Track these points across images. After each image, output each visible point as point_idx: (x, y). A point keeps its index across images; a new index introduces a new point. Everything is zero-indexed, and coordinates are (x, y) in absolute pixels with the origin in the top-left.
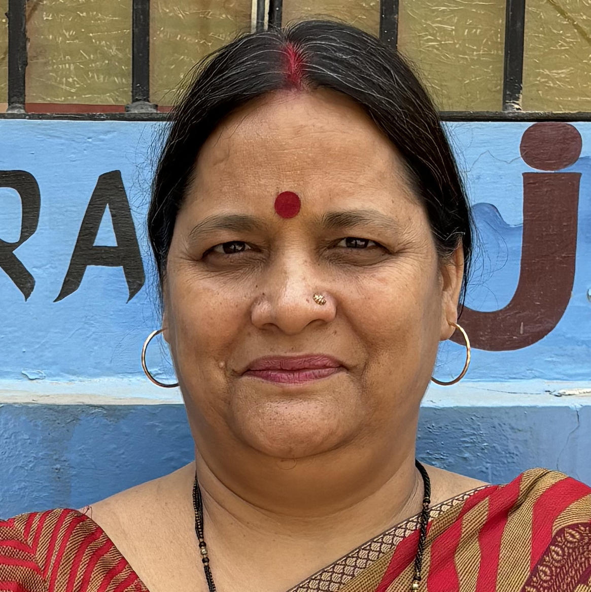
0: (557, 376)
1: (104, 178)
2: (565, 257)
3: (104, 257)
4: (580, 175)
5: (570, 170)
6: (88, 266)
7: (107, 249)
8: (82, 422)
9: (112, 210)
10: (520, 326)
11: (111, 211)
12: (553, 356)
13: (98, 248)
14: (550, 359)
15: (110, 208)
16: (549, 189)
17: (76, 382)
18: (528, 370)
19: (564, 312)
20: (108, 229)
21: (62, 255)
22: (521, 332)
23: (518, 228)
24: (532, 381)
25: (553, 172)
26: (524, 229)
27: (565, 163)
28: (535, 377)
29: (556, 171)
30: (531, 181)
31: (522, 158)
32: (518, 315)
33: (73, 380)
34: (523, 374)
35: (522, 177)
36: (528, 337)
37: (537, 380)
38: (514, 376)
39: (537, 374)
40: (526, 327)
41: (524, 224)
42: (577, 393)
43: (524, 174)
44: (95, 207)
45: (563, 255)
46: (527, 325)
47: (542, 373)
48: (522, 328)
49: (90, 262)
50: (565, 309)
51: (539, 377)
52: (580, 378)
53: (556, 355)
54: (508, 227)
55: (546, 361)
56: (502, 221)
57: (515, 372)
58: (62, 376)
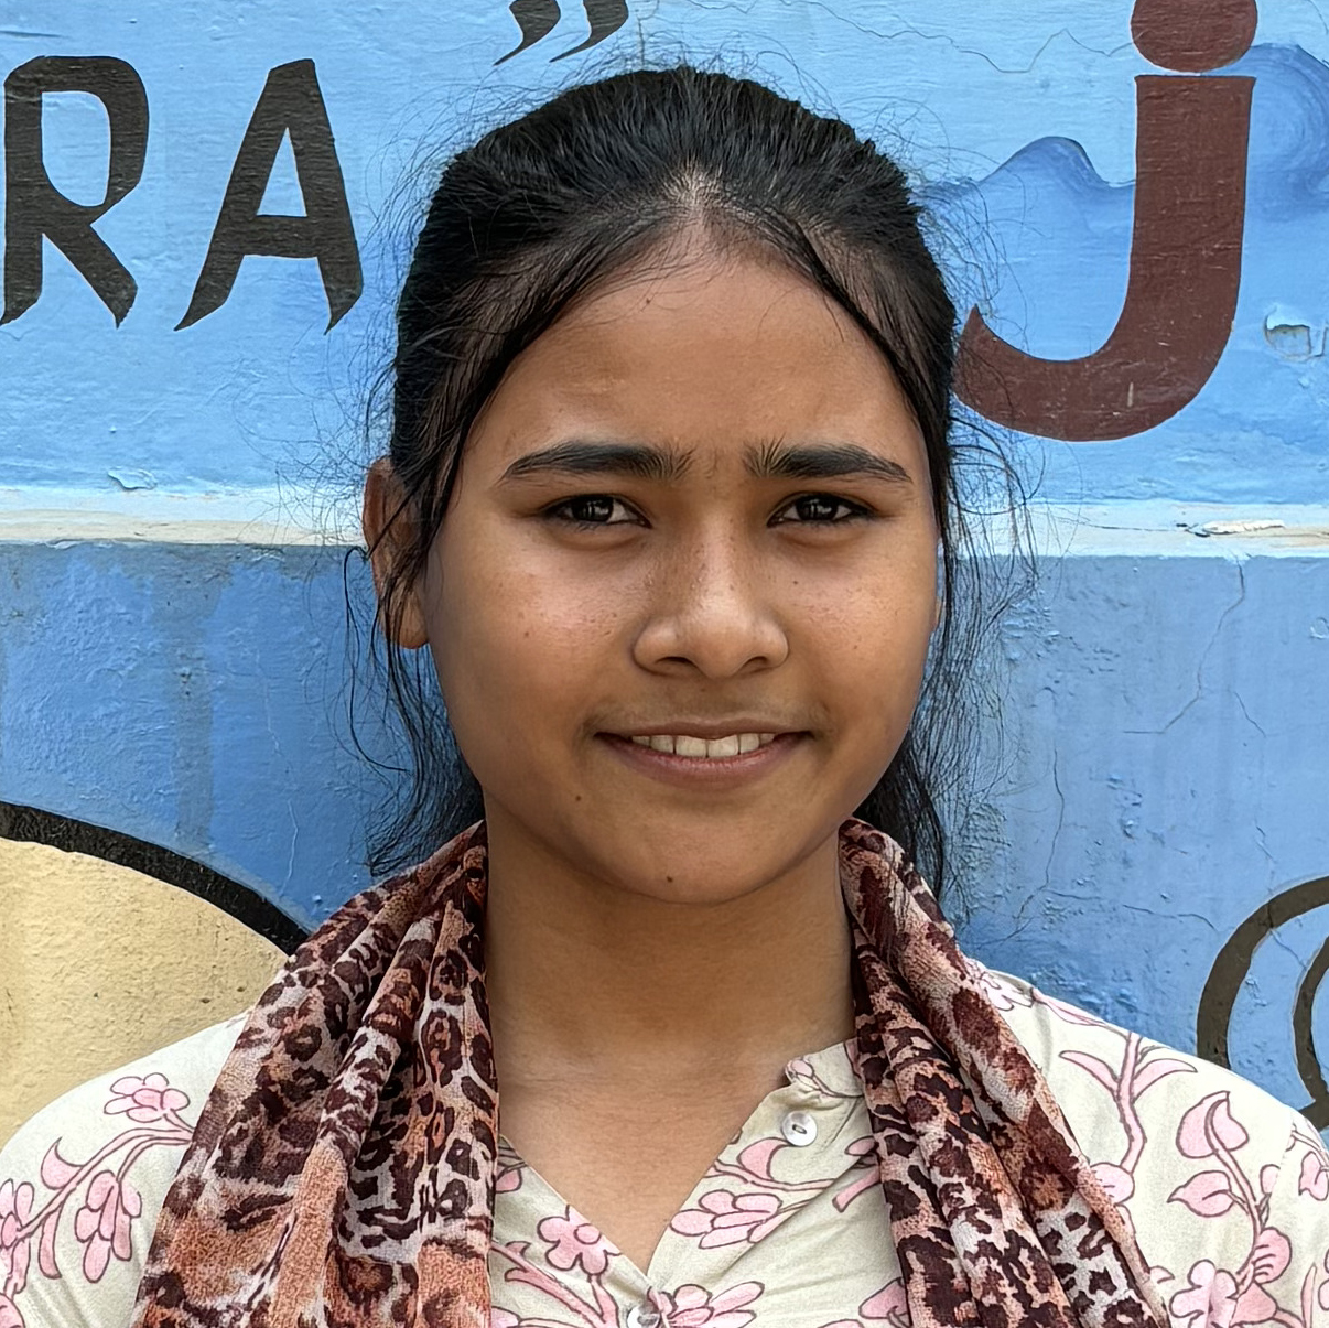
0: (1201, 494)
1: (280, 75)
2: (1219, 250)
3: (280, 238)
4: (1252, 81)
5: (1233, 70)
6: (246, 257)
7: (286, 222)
8: (234, 579)
9: (297, 142)
10: (1127, 390)
11: (294, 144)
12: (1193, 452)
14: (1187, 459)
15: (292, 138)
16: (1189, 110)
17: (220, 495)
18: (1143, 481)
19: (1216, 363)
20: (288, 180)
21: (191, 233)
22: (1130, 403)
23: (1124, 190)
24: (1150, 503)
25: (1198, 74)
26: (1138, 191)
28: (1156, 496)
29: (1205, 74)
30: (1154, 93)
31: (1134, 46)
32: (1122, 367)
33: (214, 492)
34: (1132, 489)
35: (1135, 85)
36: (1143, 412)
37: (1159, 501)
38: (1112, 493)
39: (1160, 489)
40: (1140, 394)
41: (1139, 181)
42: (1240, 529)
43: (1137, 79)
44: (260, 136)
45: (1217, 246)
46: (1141, 389)
47: (1169, 487)
48: (1130, 394)
49: (249, 248)
50: (1219, 356)
51: (1165, 496)
52: (1248, 497)
53: (1201, 450)
55: (1178, 462)
56: (1093, 175)
57: (1117, 483)
58: (191, 483)
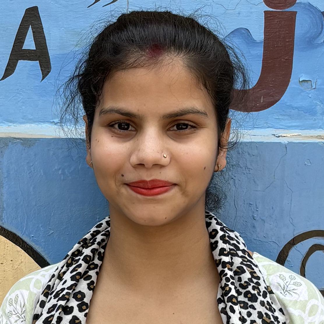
1: (29, 10)
2: (287, 59)
4: (296, 12)
6: (19, 61)
7: (30, 51)
10: (261, 98)
12: (279, 115)
13: (24, 51)
14: (277, 117)
15: (32, 28)
16: (279, 20)
17: (12, 127)
18: (265, 123)
20: (31, 40)
22: (262, 101)
23: (261, 42)
26: (264, 43)
27: (288, 6)
28: (269, 127)
29: (283, 10)
30: (269, 16)
31: (264, 3)
32: (260, 92)
34: (262, 125)
35: (264, 13)
36: (265, 104)
38: (257, 127)
41: (264, 40)
44: (23, 27)
46: (265, 98)
47: (273, 125)
49: (20, 58)
50: (287, 88)
54: (255, 42)
56: (252, 39)
57: (258, 124)
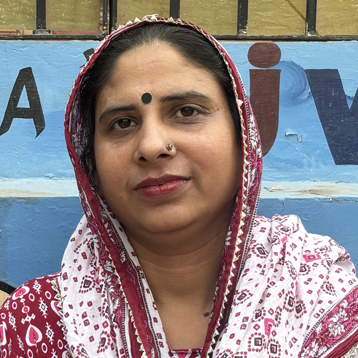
1: (23, 71)
3: (23, 114)
4: (280, 70)
5: (275, 68)
6: (14, 119)
7: (24, 109)
8: (13, 207)
9: (27, 88)
12: (267, 167)
13: (19, 109)
16: (264, 78)
17: (8, 181)
20: (25, 98)
25: (266, 69)
27: (272, 64)
30: (254, 74)
31: (249, 62)
35: (249, 72)
41: (251, 97)
44: (17, 87)
45: (272, 114)
49: (15, 116)
50: (274, 142)
52: (283, 179)
